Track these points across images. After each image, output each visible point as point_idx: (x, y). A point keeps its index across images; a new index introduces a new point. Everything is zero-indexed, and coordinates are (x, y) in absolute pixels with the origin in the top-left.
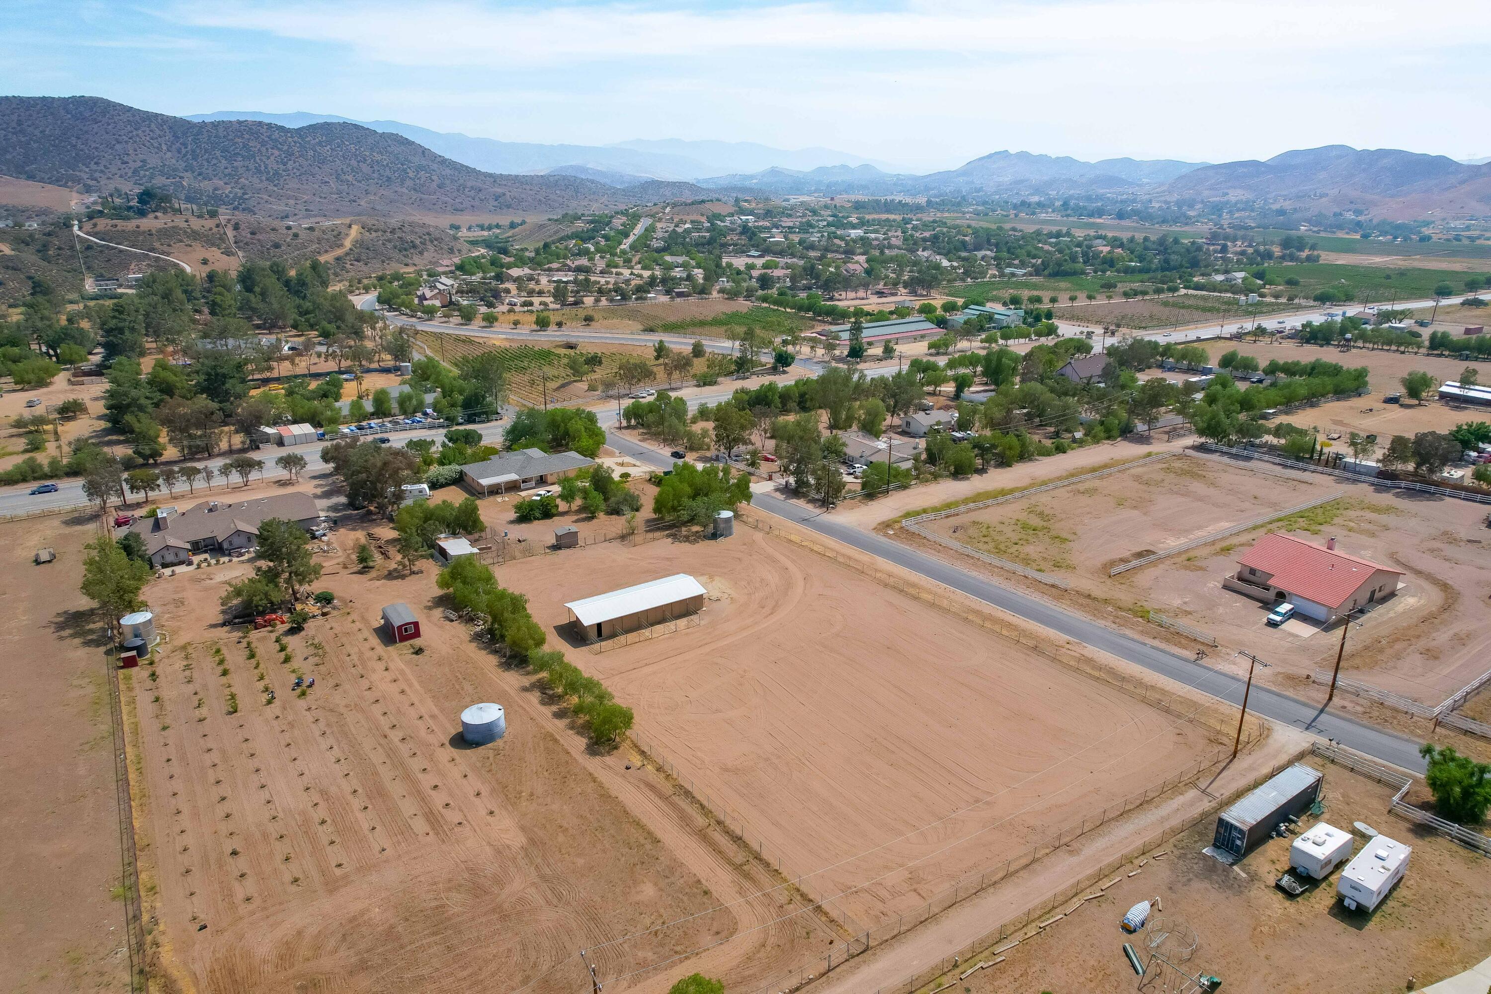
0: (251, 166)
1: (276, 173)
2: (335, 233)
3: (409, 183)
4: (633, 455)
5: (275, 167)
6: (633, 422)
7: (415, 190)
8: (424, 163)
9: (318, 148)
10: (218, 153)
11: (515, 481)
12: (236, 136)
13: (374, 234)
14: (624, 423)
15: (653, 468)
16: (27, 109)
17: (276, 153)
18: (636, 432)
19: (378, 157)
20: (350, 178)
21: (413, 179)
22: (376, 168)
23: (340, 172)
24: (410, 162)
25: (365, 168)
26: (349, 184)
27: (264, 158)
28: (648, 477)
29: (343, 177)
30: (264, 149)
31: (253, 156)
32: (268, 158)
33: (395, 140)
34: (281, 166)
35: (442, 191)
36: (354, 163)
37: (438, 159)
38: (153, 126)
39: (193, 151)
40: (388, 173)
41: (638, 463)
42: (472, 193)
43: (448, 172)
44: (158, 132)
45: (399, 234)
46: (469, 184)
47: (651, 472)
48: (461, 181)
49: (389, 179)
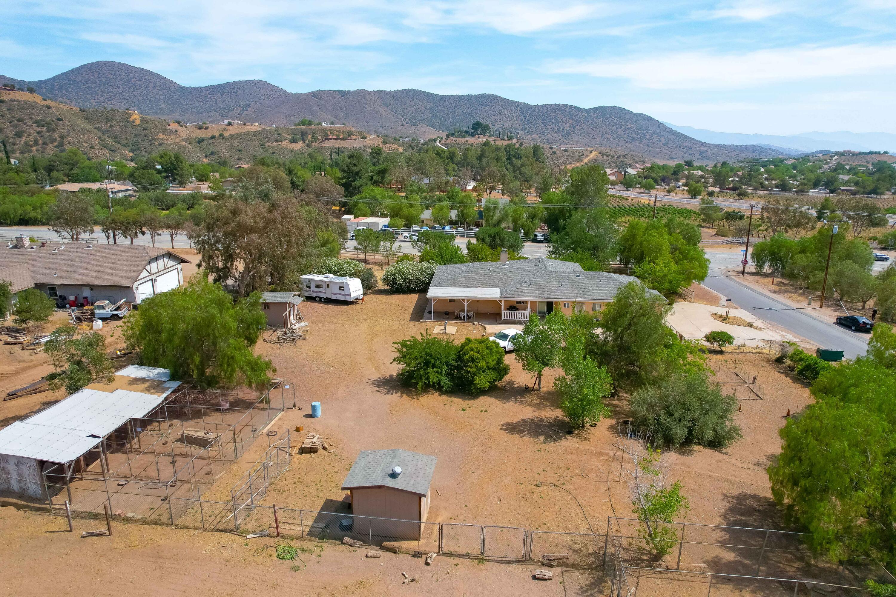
0: (556, 128)
1: (568, 132)
2: (580, 154)
3: (645, 141)
4: (753, 310)
5: (568, 128)
6: (767, 268)
7: (648, 146)
8: (658, 131)
9: (595, 120)
10: (540, 121)
11: (494, 303)
12: (552, 112)
13: (605, 158)
14: (751, 267)
15: (790, 337)
16: (460, 101)
17: (571, 121)
18: (769, 280)
19: (629, 125)
20: (609, 137)
21: (648, 140)
22: (627, 132)
23: (604, 133)
24: (649, 130)
25: (620, 132)
26: (608, 140)
27: (563, 124)
28: (775, 353)
29: (605, 136)
30: (564, 119)
31: (558, 123)
32: (566, 124)
33: (643, 117)
34: (572, 129)
35: (665, 147)
36: (614, 128)
37: (668, 130)
38: (513, 107)
39: (528, 120)
40: (633, 135)
41: (758, 323)
42: (685, 150)
43: (672, 137)
44: (514, 110)
45: (622, 159)
46: (684, 144)
47: (783, 344)
48: (680, 142)
49: (633, 138)
